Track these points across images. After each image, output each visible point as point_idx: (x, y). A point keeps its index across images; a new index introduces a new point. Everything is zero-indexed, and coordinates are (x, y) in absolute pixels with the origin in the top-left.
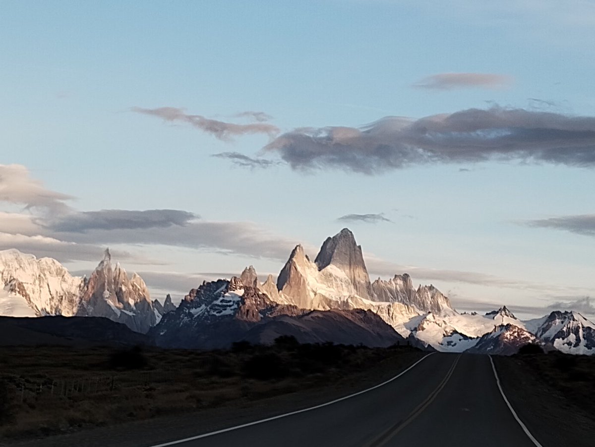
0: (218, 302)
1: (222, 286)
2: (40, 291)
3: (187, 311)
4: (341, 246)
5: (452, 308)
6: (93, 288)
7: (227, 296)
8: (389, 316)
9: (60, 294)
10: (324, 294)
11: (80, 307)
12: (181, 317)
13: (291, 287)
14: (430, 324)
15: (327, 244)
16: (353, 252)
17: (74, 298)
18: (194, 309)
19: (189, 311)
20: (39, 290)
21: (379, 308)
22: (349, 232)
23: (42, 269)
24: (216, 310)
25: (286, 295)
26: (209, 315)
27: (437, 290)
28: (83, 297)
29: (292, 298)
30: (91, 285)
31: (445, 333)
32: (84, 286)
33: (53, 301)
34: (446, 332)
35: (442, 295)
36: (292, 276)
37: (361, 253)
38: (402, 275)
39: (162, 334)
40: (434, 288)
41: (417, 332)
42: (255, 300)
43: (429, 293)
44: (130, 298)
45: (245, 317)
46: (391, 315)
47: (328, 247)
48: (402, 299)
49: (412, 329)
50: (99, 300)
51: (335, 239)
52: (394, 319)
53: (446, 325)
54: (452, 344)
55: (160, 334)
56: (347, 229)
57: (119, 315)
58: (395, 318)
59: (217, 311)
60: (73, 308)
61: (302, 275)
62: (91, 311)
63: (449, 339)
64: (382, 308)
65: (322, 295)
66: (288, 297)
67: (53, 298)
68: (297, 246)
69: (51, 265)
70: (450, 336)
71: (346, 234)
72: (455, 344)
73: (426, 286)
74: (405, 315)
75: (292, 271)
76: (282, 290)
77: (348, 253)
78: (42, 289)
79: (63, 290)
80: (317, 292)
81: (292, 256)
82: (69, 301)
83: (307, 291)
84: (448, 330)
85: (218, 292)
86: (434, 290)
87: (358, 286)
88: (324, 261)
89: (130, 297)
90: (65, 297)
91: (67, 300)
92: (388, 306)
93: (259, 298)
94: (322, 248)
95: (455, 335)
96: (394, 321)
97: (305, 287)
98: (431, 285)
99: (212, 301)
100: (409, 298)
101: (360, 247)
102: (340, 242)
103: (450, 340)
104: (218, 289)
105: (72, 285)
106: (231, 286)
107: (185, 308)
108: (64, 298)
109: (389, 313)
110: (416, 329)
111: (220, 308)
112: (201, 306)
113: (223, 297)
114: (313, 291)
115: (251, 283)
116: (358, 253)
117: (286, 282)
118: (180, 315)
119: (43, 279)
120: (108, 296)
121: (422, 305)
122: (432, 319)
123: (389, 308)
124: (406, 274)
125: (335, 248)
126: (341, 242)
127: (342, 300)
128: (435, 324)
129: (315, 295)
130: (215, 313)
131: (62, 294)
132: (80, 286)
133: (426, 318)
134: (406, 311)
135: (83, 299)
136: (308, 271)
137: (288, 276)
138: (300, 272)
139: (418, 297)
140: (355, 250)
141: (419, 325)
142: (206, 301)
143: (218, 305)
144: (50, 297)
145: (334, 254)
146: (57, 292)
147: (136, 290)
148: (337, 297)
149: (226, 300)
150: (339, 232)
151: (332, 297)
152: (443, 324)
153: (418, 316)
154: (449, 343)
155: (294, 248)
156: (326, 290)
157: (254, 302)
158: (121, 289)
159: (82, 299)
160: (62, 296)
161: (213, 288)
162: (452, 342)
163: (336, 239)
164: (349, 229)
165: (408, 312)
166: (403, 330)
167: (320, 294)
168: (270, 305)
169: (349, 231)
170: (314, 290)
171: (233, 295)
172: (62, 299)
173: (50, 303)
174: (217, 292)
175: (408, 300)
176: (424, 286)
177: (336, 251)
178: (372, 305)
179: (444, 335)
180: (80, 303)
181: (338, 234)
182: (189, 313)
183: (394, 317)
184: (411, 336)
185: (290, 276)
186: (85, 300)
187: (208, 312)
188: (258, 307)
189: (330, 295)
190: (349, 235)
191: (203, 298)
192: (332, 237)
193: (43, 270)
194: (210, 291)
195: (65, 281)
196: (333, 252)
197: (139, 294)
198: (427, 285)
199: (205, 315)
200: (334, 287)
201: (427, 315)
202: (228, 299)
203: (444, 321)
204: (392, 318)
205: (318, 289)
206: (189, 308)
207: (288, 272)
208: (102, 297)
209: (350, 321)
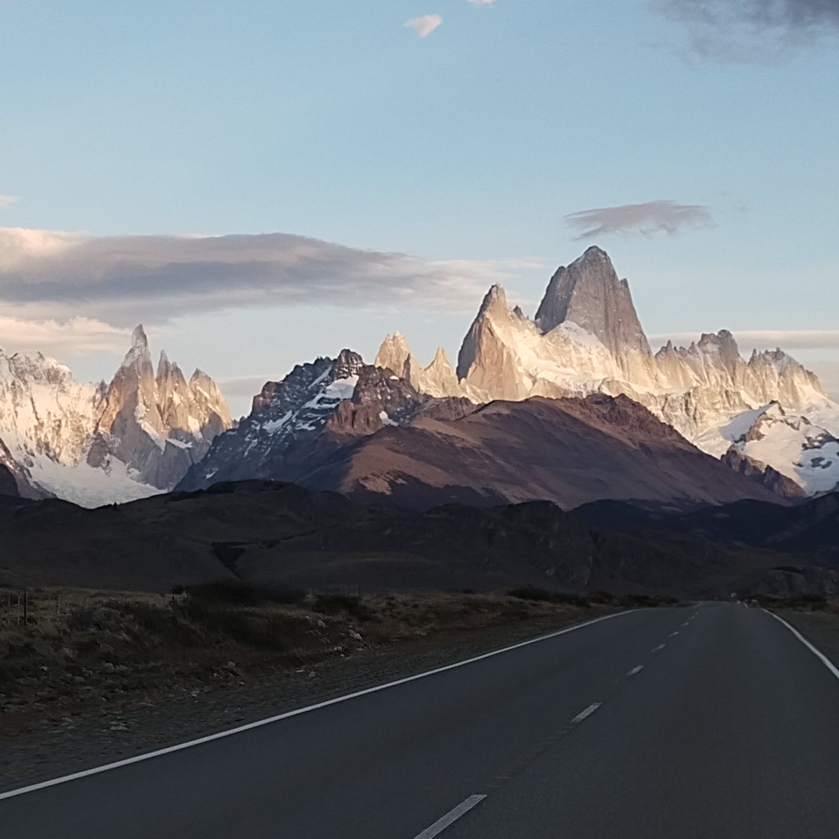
0: (313, 404)
1: (323, 371)
2: (16, 412)
3: (258, 428)
4: (587, 284)
5: (823, 393)
6: (118, 400)
7: (330, 390)
8: (688, 415)
9: (55, 416)
10: (551, 380)
11: (96, 439)
12: (247, 439)
13: (484, 369)
14: (773, 425)
15: (557, 280)
16: (611, 292)
17: (84, 422)
18: (271, 421)
19: (261, 427)
20: (12, 410)
21: (666, 399)
22: (599, 253)
23: (20, 370)
24: (308, 419)
25: (474, 387)
26: (294, 431)
27: (790, 360)
28: (100, 419)
29: (487, 391)
30: (114, 396)
31: (806, 442)
32: (102, 400)
33: (42, 432)
34: (809, 439)
35: (802, 367)
36: (484, 348)
37: (628, 294)
38: (716, 334)
39: (208, 476)
40: (783, 354)
41: (747, 444)
42: (382, 393)
43: (773, 366)
44: (190, 418)
45: (348, 427)
46: (692, 414)
47: (558, 287)
48: (717, 381)
49: (737, 438)
50: (129, 422)
51: (572, 269)
52: (698, 421)
53: (809, 426)
54: (823, 463)
55: (205, 477)
56: (595, 247)
57: (163, 450)
58: (701, 418)
59: (311, 422)
60: (82, 443)
61: (505, 344)
62: (116, 445)
63: (815, 453)
64: (673, 401)
65: (549, 382)
66: (478, 390)
67: (42, 425)
68: (493, 287)
69: (35, 363)
70: (818, 447)
71: (595, 258)
72: (829, 464)
73: (767, 352)
74: (722, 411)
75: (484, 338)
76: (465, 376)
77: (601, 295)
78: (18, 409)
79: (61, 409)
80: (538, 377)
81: (483, 308)
82: (73, 430)
83: (516, 376)
84: (813, 436)
85: (316, 385)
86: (785, 359)
87: (625, 361)
88: (553, 316)
89: (190, 414)
90: (67, 422)
91: (70, 427)
92: (686, 394)
93: (391, 389)
94: (548, 290)
95: (827, 444)
96: (700, 425)
97: (511, 368)
98: (778, 349)
99: (303, 404)
100: (733, 379)
101: (625, 282)
102: (583, 275)
103: (818, 456)
104: (317, 378)
105: (79, 398)
106: (339, 370)
107: (254, 421)
108: (63, 423)
109: (687, 409)
110: (743, 438)
111: (315, 415)
112: (285, 415)
113: (324, 392)
114: (530, 376)
115: (400, 366)
116: (622, 293)
117: (473, 360)
118: (245, 436)
119: (22, 390)
120: (143, 416)
121: (760, 390)
122: (779, 416)
123: (687, 398)
124: (724, 331)
125: (573, 288)
126: (585, 275)
127: (589, 389)
128: (785, 424)
129: (534, 383)
130: (306, 427)
131: (58, 418)
132: (94, 400)
133: (764, 413)
134: (724, 403)
135: (100, 423)
136: (517, 336)
137: (477, 349)
138: (500, 337)
139: (751, 376)
140: (614, 288)
141: (750, 429)
142: (294, 404)
143: (313, 410)
144: (36, 423)
145: (573, 299)
146: (49, 413)
147: (200, 399)
148: (579, 384)
149: (329, 399)
150: (581, 254)
151: (570, 385)
152: (803, 425)
153: (748, 412)
154: (816, 462)
155: (487, 292)
156: (556, 372)
157: (380, 397)
158: (171, 401)
159: (98, 424)
160: (60, 421)
161: (307, 377)
162: (821, 459)
163: (575, 268)
164: (600, 247)
165: (727, 405)
166: (717, 442)
167: (544, 379)
168: (413, 400)
169: (601, 251)
170: (532, 373)
171: (343, 388)
172: (59, 426)
173: (36, 434)
174: (314, 384)
175: (731, 383)
176: (763, 352)
177: (575, 293)
178: (652, 396)
179: (804, 445)
180: (95, 432)
181: (578, 260)
182: (262, 430)
183: (698, 416)
184: (732, 453)
185: (480, 348)
186: (103, 426)
187: (293, 425)
188: (389, 405)
189: (564, 380)
190: (600, 260)
191: (288, 399)
192: (566, 266)
193: (22, 372)
194: (302, 383)
195: (64, 392)
196: (570, 296)
197: (207, 408)
198: (769, 351)
199: (286, 432)
200: (575, 365)
201: (767, 407)
202: (334, 397)
203: (803, 418)
204: (695, 418)
205: (539, 370)
206: (261, 421)
207: (477, 340)
208: (134, 418)
209: (575, 420)
